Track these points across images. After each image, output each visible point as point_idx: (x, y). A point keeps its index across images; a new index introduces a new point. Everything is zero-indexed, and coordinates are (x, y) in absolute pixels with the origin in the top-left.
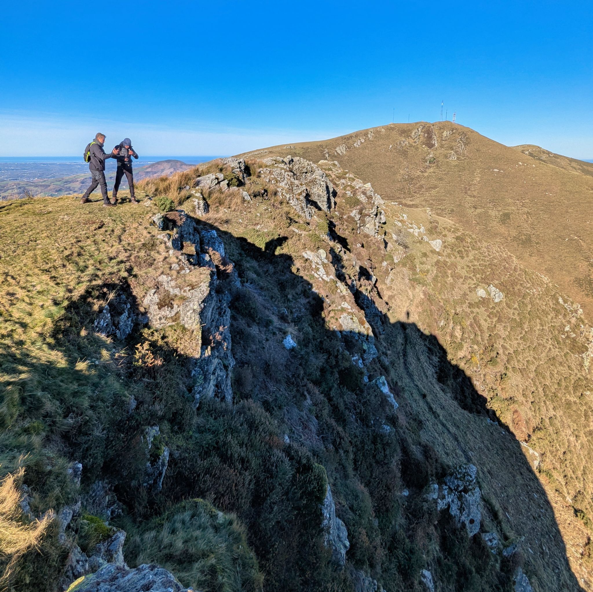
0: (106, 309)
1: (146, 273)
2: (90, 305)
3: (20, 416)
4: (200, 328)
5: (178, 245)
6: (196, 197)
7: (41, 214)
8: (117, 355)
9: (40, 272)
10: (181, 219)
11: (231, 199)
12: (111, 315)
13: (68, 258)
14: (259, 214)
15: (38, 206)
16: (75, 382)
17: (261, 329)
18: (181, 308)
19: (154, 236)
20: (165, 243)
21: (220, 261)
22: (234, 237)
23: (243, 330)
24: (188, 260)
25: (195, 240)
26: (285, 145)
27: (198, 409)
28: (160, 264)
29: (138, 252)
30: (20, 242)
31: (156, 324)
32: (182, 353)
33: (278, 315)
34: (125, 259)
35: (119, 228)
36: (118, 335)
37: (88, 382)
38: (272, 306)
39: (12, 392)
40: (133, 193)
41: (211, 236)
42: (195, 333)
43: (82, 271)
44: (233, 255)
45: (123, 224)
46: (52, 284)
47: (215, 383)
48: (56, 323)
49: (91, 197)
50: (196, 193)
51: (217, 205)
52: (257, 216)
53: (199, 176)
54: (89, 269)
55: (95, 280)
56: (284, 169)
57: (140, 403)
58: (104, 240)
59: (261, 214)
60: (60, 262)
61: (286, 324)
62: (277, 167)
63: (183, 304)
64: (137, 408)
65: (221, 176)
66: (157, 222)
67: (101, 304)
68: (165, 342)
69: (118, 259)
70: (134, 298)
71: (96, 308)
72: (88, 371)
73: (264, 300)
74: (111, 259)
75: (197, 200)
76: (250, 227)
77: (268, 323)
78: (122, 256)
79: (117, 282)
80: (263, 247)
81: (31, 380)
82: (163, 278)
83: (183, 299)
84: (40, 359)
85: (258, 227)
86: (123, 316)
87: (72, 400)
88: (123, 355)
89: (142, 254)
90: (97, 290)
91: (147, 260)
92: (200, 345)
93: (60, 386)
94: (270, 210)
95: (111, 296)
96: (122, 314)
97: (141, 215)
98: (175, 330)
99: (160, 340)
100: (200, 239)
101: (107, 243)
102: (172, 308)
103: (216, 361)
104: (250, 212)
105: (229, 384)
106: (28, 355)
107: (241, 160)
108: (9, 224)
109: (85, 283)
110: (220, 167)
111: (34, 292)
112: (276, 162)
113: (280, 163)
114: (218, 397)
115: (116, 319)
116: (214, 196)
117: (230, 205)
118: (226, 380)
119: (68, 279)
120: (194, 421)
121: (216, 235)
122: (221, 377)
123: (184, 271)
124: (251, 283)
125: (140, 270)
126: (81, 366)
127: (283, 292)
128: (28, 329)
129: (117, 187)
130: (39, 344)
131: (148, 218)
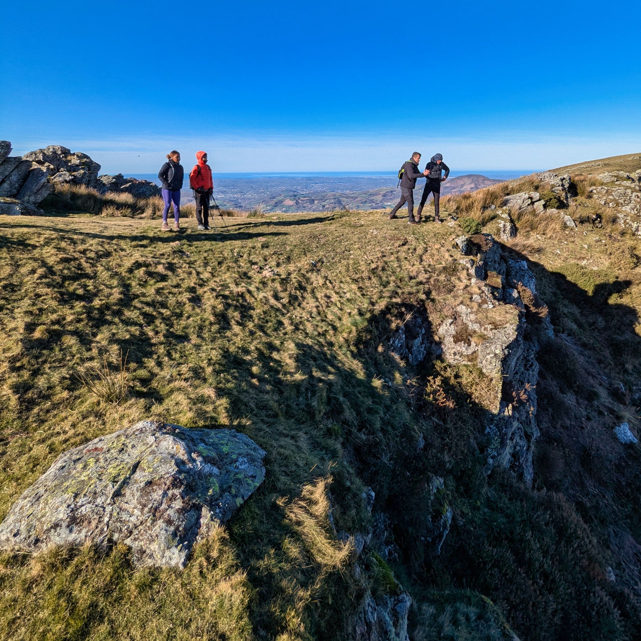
0: (402, 330)
1: (444, 300)
2: (389, 322)
3: (325, 414)
4: (501, 379)
5: (482, 274)
6: (503, 219)
7: (355, 227)
8: (409, 381)
9: (350, 281)
10: (487, 244)
11: (547, 224)
12: (406, 337)
13: (374, 271)
14: (586, 246)
15: (353, 219)
16: (370, 398)
17: (581, 401)
18: (480, 348)
19: (456, 260)
20: (468, 270)
21: (531, 300)
22: (547, 271)
23: (553, 395)
24: (492, 293)
25: (500, 270)
26: (630, 155)
27: (490, 476)
28: (460, 292)
29: (438, 275)
30: (338, 250)
31: (450, 358)
32: (477, 401)
33: (608, 389)
34: (425, 281)
35: (421, 247)
36: (410, 360)
37: (381, 402)
38: (599, 374)
39: (322, 390)
40: (437, 212)
41: (520, 268)
42: (494, 382)
43: (385, 286)
44: (545, 294)
45: (425, 243)
46: (359, 294)
47: (511, 451)
48: (359, 332)
49: (398, 214)
50: (502, 213)
51: (528, 229)
52: (582, 248)
53: (508, 194)
54: (391, 285)
55: (395, 297)
56: (630, 188)
57: (428, 446)
58: (406, 258)
59: (590, 246)
60: (367, 274)
61: (621, 406)
62: (620, 185)
63: (483, 344)
64: (425, 449)
65: (536, 195)
66: (461, 245)
67: (398, 324)
68: (458, 383)
69: (418, 280)
70: (430, 324)
71: (393, 326)
72: (382, 391)
73: (587, 362)
74: (411, 278)
75: (503, 222)
76: (573, 262)
77: (592, 396)
78: (422, 277)
79: (415, 303)
80: (590, 290)
81: (336, 383)
82: (462, 309)
83: (483, 337)
84: (344, 365)
85: (584, 263)
86: (416, 340)
87: (366, 416)
88: (414, 383)
89: (442, 278)
90: (396, 308)
91: (446, 285)
92: (499, 399)
93: (358, 397)
94: (604, 241)
95: (408, 317)
96: (416, 338)
97: (445, 236)
98: (471, 372)
99: (452, 378)
100: (507, 269)
101: (409, 261)
102: (469, 345)
103: (516, 424)
104: (573, 242)
105: (530, 459)
106: (335, 358)
107: (565, 176)
108: (331, 233)
109: (386, 299)
110: (535, 184)
111: (345, 299)
112: (618, 178)
113: (624, 180)
114: (514, 471)
115: (410, 342)
116: (525, 218)
117: (544, 230)
118: (527, 454)
119: (372, 291)
120: (484, 490)
121: (526, 267)
122: (520, 446)
123: (486, 305)
124: (569, 335)
125: (438, 295)
126: (377, 383)
127: (618, 357)
128: (338, 333)
129: (422, 204)
130: (344, 349)
131: (451, 239)
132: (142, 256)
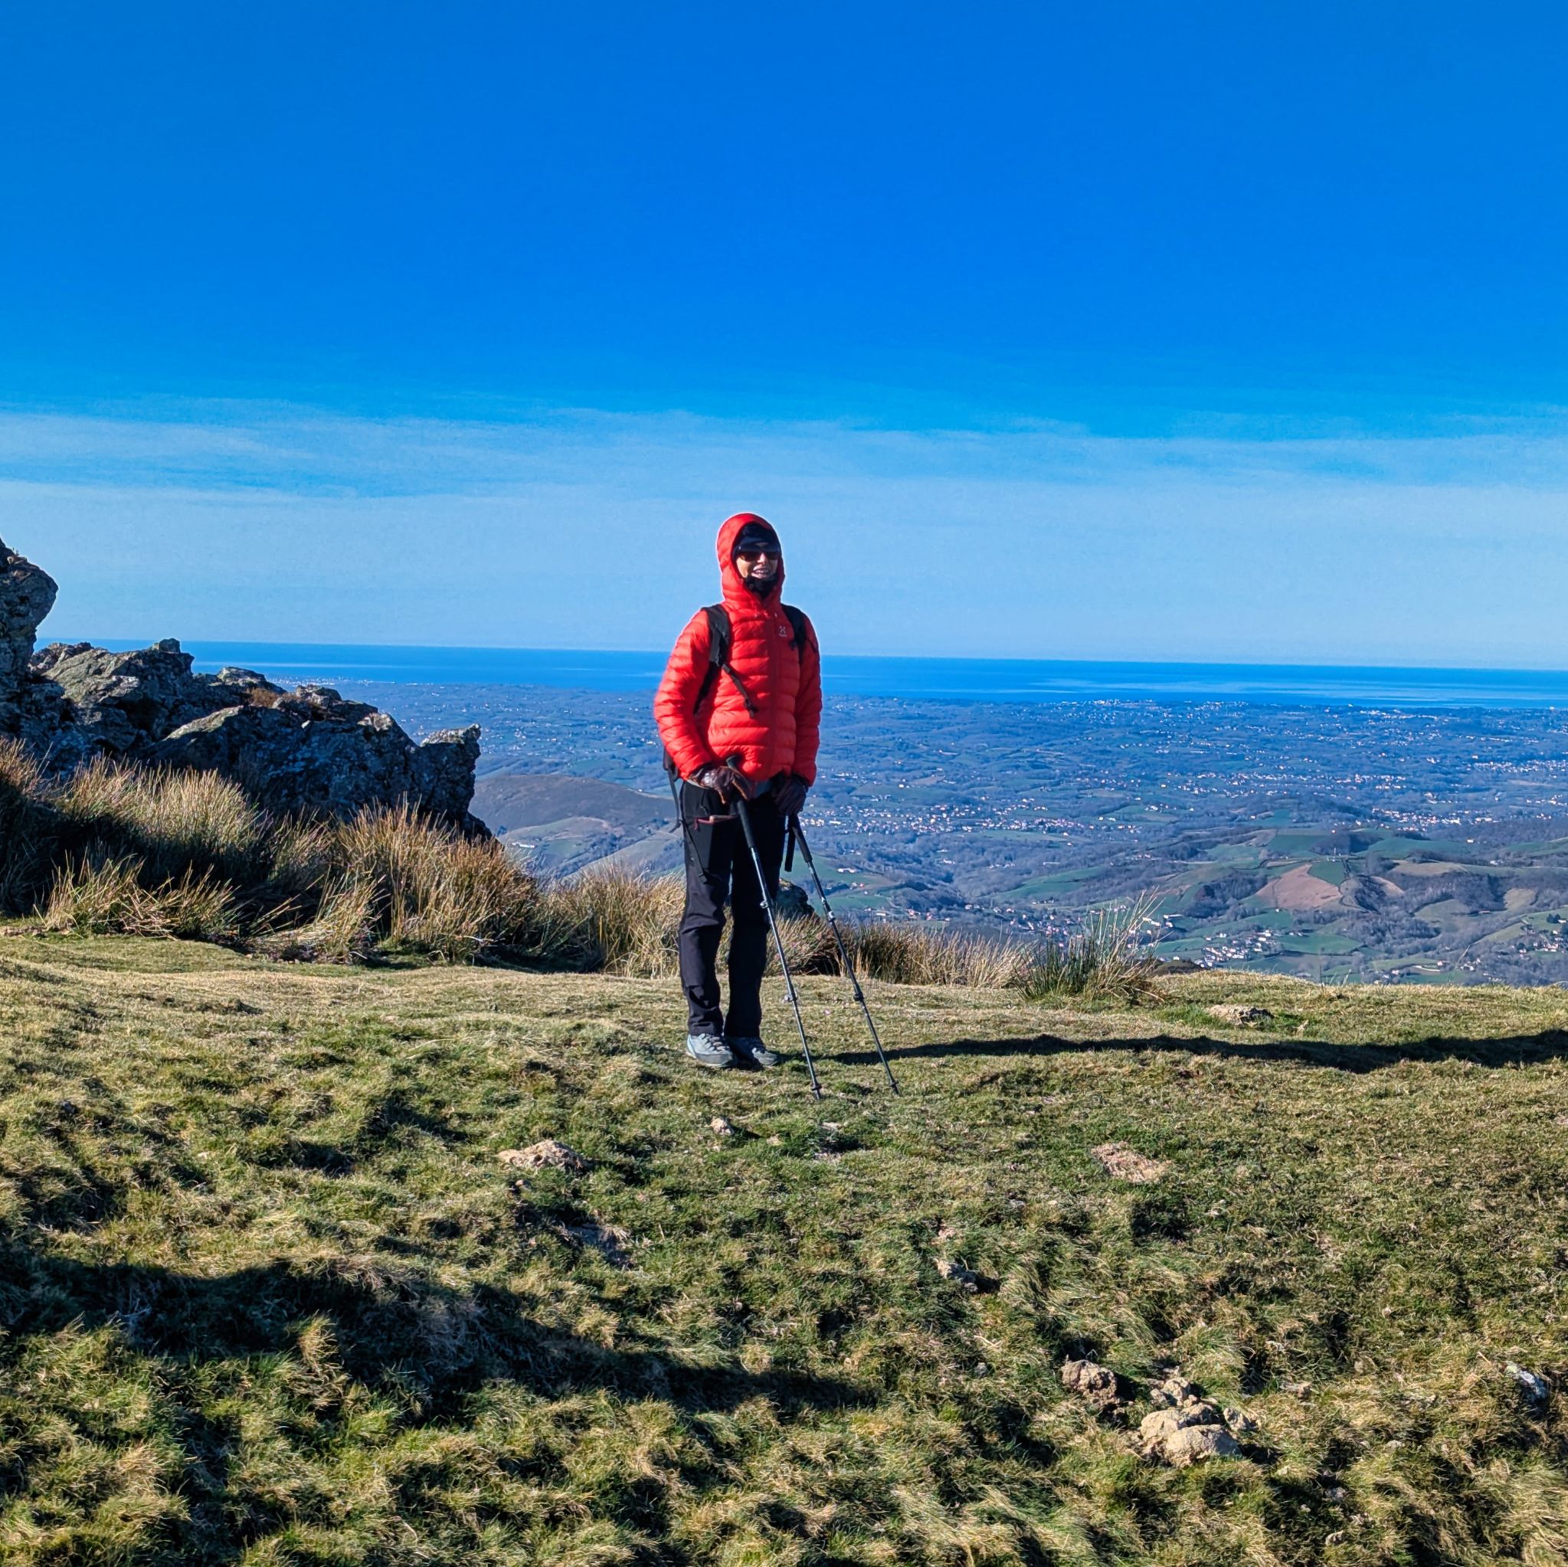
132: (315, 1230)
